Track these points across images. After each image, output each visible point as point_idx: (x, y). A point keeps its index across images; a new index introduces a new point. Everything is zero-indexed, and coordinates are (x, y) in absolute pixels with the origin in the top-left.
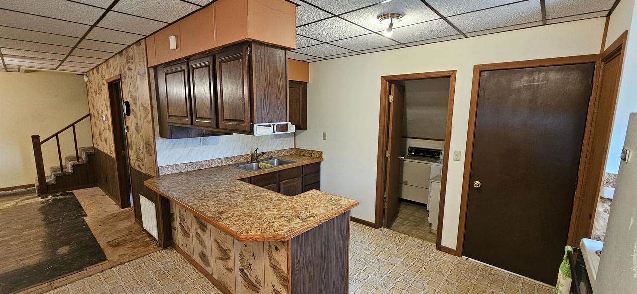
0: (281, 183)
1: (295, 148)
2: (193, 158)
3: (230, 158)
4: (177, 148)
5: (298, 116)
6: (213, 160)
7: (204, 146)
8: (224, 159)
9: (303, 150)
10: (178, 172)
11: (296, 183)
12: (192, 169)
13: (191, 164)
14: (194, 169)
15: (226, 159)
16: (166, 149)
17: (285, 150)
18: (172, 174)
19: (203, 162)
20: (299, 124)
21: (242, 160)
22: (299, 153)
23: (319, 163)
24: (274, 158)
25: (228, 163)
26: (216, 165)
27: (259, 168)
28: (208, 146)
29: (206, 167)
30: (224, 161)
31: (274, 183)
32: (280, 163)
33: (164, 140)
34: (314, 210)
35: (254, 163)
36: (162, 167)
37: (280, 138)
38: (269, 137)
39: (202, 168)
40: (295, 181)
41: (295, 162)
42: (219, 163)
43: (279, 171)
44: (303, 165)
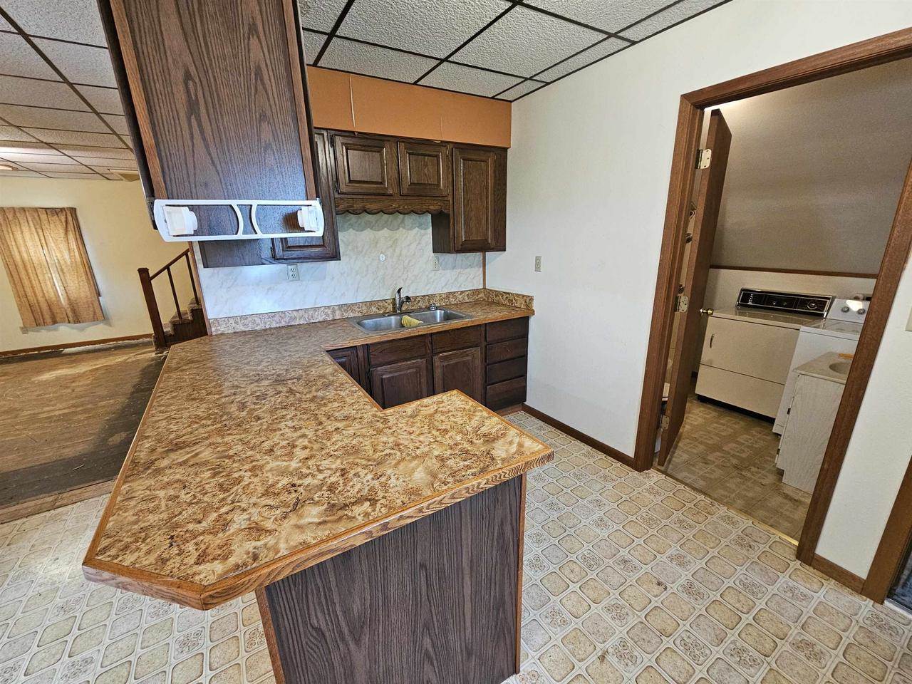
0: (436, 358)
1: (485, 288)
2: (276, 305)
3: (349, 307)
5: (484, 222)
6: (315, 309)
7: (296, 284)
8: (336, 308)
9: (497, 293)
10: (247, 329)
11: (470, 358)
12: (274, 325)
13: (271, 316)
14: (278, 326)
15: (341, 307)
16: (220, 287)
17: (462, 292)
18: (234, 333)
19: (295, 313)
20: (486, 240)
21: (374, 309)
22: (488, 298)
23: (526, 320)
24: (437, 308)
25: (346, 315)
26: (321, 319)
27: (402, 326)
28: (304, 283)
29: (302, 322)
30: (338, 312)
31: (422, 357)
32: (447, 317)
33: (216, 271)
34: (401, 467)
35: (393, 317)
36: (216, 319)
37: (453, 269)
38: (430, 266)
39: (293, 323)
40: (468, 355)
41: (471, 317)
42: (328, 315)
43: (431, 334)
44: (486, 324)
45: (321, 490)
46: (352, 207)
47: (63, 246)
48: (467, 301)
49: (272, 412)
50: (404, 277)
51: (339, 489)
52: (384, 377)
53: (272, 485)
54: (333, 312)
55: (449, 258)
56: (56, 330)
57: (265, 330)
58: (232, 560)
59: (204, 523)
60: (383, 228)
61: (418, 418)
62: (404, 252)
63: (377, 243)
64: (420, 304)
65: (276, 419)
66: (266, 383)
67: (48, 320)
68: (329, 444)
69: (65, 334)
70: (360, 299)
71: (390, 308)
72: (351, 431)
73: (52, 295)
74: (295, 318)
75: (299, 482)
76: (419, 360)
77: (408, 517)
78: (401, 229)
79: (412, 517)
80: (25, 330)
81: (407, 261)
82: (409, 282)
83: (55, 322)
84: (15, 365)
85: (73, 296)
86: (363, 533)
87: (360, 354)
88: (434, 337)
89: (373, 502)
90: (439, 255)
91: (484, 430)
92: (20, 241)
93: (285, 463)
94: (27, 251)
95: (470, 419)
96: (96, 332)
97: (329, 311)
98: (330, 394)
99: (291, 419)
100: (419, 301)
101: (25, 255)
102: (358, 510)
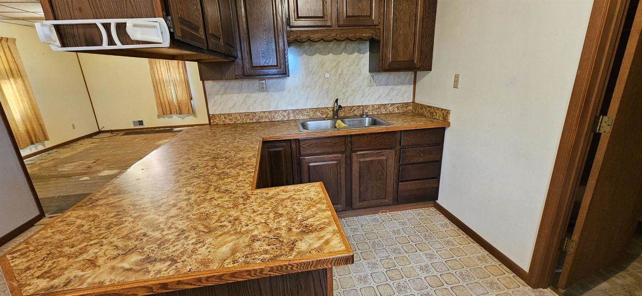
1: (413, 102)
2: (251, 108)
3: (301, 111)
4: (230, 94)
5: (411, 46)
6: (276, 112)
7: (265, 94)
8: (291, 112)
9: (423, 106)
10: (231, 123)
11: (384, 158)
12: (248, 121)
13: (247, 115)
14: (251, 121)
15: (294, 111)
16: (217, 94)
17: (393, 104)
18: (224, 124)
19: (262, 114)
20: (413, 61)
21: (319, 114)
22: (417, 110)
23: (443, 129)
24: (367, 116)
25: (297, 117)
26: (279, 119)
27: (335, 128)
28: (270, 93)
29: (267, 120)
30: (291, 115)
32: (374, 123)
33: (215, 84)
34: (220, 239)
35: (329, 121)
36: (213, 115)
37: (386, 85)
38: (366, 83)
39: (261, 121)
40: (383, 155)
41: (389, 124)
42: (284, 117)
43: (351, 136)
44: (401, 131)
45: (154, 243)
46: (300, 36)
47: (177, 70)
48: (397, 112)
49: (189, 179)
50: (344, 90)
51: (166, 245)
52: (311, 164)
53: (134, 232)
54: (289, 114)
55: (384, 76)
56: (171, 117)
57: (242, 124)
58: (56, 282)
59: (73, 250)
60: (329, 53)
61: (272, 200)
62: (345, 71)
63: (323, 64)
64: (356, 112)
65: (186, 184)
66: (208, 158)
67: (168, 112)
68: (196, 209)
69: (175, 120)
70: (309, 106)
71: (331, 114)
72: (219, 201)
73: (171, 98)
74: (262, 117)
75: (149, 233)
76: (339, 155)
77: (187, 283)
78: (343, 53)
79: (191, 284)
80: (159, 117)
81: (347, 79)
82: (347, 95)
83: (171, 113)
84: (152, 135)
85: (180, 99)
86: (144, 287)
87: (294, 145)
88: (353, 138)
89: (174, 261)
90: (374, 74)
91: (310, 221)
92: (158, 67)
93: (158, 217)
94: (162, 74)
95: (308, 209)
96: (189, 120)
97: (285, 114)
98: (233, 172)
99: (194, 185)
100: (355, 110)
101: (160, 76)
102: (159, 266)
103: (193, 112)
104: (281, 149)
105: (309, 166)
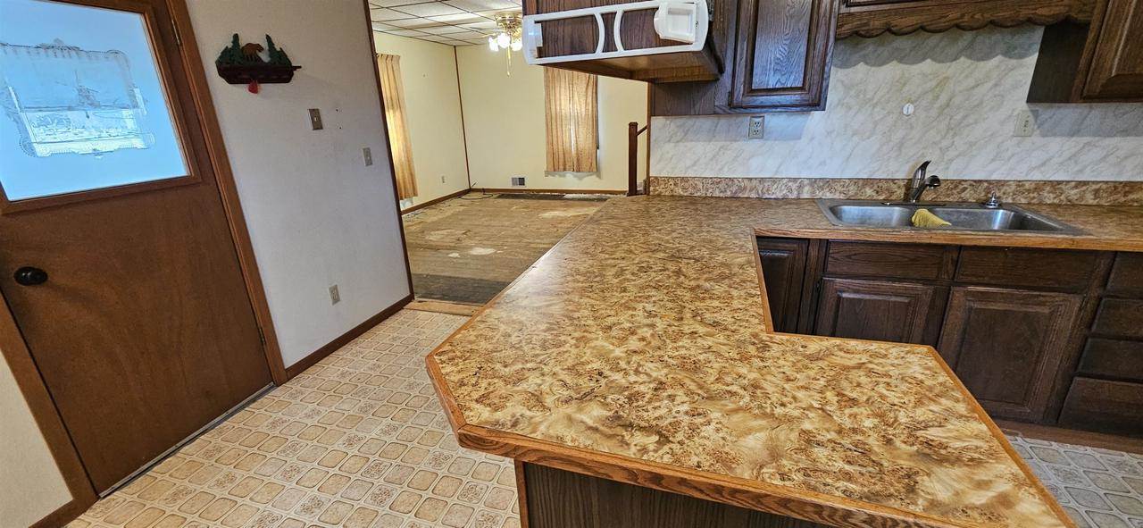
0: (958, 296)
2: (726, 169)
3: (828, 183)
4: (692, 141)
6: (774, 180)
7: (757, 143)
8: (806, 182)
10: (685, 194)
11: (1046, 311)
12: (717, 194)
13: (716, 181)
14: (721, 195)
15: (813, 182)
16: (669, 141)
17: (1085, 183)
18: (672, 196)
19: (746, 182)
24: (1001, 206)
25: (819, 194)
26: (779, 195)
27: (911, 224)
28: (769, 143)
29: (753, 195)
30: (806, 189)
31: (925, 281)
32: (1020, 223)
33: (668, 122)
34: (736, 418)
35: (897, 208)
36: (656, 178)
37: (1072, 136)
38: (1010, 128)
39: (740, 195)
40: (1042, 304)
41: (1080, 232)
42: (791, 191)
43: (960, 248)
44: (1116, 252)
45: (621, 393)
46: (866, 24)
47: (583, 100)
48: (1091, 202)
49: (642, 288)
50: (945, 143)
51: (640, 403)
52: (844, 295)
53: (583, 364)
54: (800, 187)
55: (1069, 113)
56: (564, 176)
57: (705, 198)
58: (499, 415)
59: (507, 370)
60: (924, 59)
61: (820, 363)
62: (957, 100)
63: (904, 85)
64: (966, 195)
65: (640, 297)
66: (661, 255)
67: (561, 167)
68: (670, 346)
69: (569, 181)
70: (849, 174)
71: (900, 193)
72: (709, 342)
73: (568, 145)
74: (745, 188)
75: (607, 373)
76: (919, 286)
77: (696, 488)
78: (962, 59)
79: (702, 491)
80: (547, 173)
81: (958, 117)
82: (952, 153)
83: (565, 169)
84: (535, 201)
85: (581, 146)
86: (625, 469)
87: (813, 252)
88: (964, 254)
89: (664, 439)
90: (1040, 107)
91: (934, 433)
92: (558, 95)
93: (611, 347)
94: (560, 105)
95: (919, 403)
96: (590, 183)
97: (794, 186)
98: (719, 289)
99: (654, 302)
100: (965, 189)
101: (558, 108)
102: (639, 438)
103: (596, 170)
104: (786, 255)
105: (839, 298)
